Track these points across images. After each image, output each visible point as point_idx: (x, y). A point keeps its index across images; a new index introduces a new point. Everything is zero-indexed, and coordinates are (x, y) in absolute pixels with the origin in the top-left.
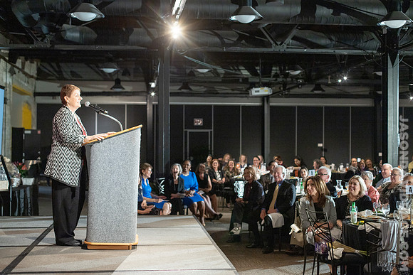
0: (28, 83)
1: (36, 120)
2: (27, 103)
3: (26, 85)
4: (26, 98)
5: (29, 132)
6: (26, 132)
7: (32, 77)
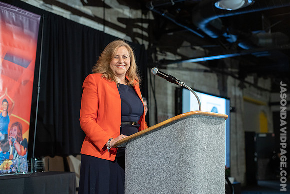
0: (261, 95)
1: (272, 126)
2: (264, 111)
3: (259, 96)
4: (262, 108)
5: (265, 135)
6: (261, 135)
7: (266, 90)
